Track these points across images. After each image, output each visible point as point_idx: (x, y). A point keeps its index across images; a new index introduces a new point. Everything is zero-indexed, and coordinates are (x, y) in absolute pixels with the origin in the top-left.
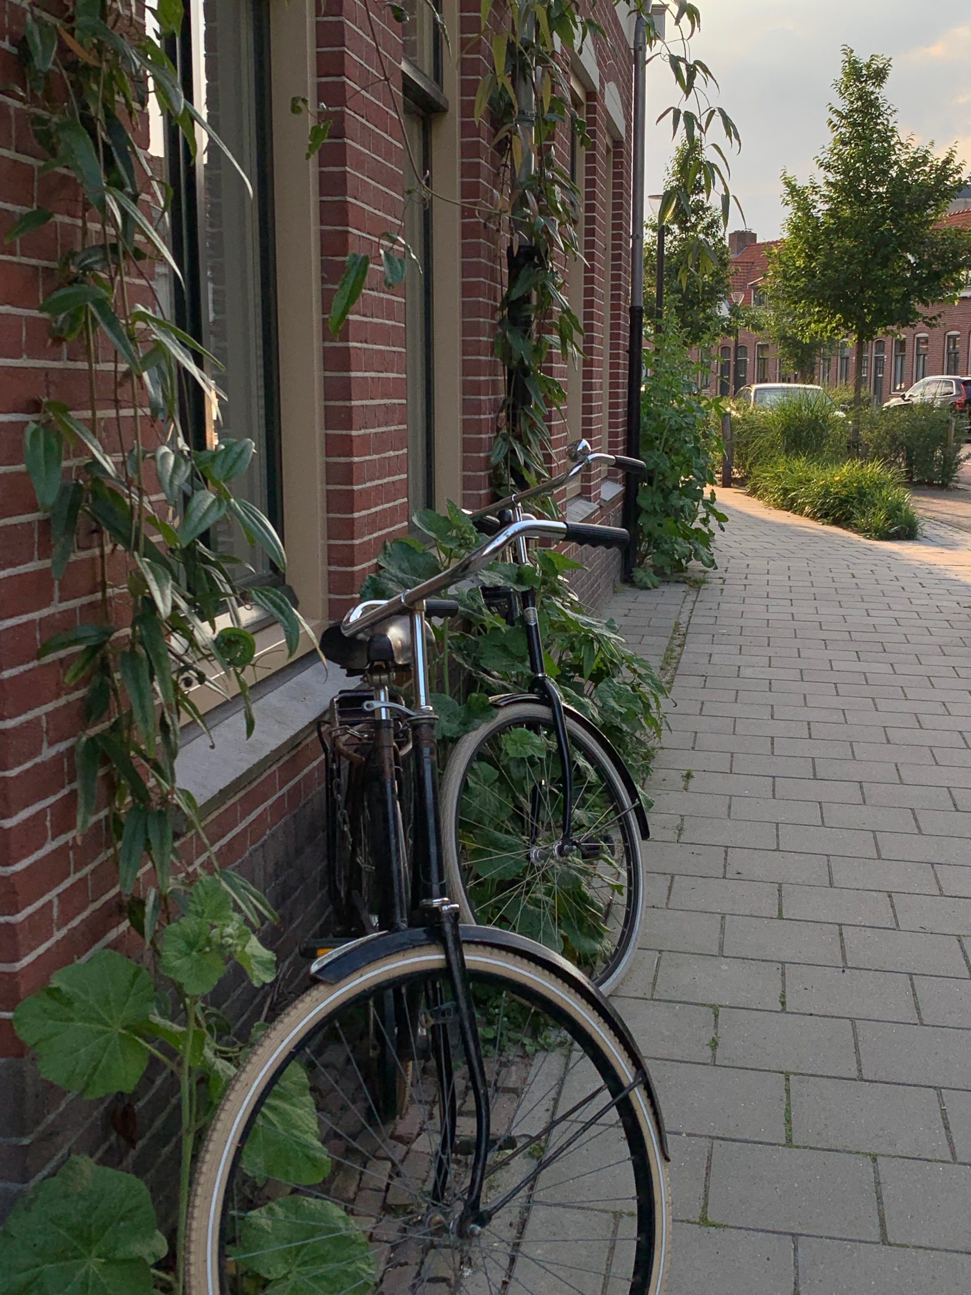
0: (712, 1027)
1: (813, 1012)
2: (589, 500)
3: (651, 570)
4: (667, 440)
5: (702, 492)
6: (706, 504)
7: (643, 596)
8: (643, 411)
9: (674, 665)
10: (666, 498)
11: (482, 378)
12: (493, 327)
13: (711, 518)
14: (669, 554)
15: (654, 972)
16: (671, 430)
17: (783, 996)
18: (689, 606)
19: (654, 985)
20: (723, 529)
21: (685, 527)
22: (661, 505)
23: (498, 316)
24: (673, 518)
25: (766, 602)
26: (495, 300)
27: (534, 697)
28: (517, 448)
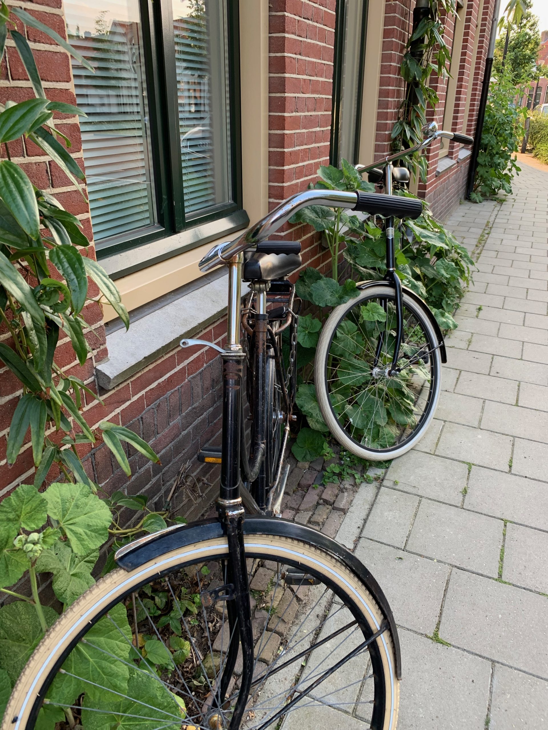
0: (465, 480)
1: (528, 476)
2: (452, 158)
3: (480, 194)
4: (496, 129)
5: (510, 156)
6: (512, 161)
7: (474, 206)
8: (486, 114)
9: (483, 244)
10: (492, 159)
11: (390, 88)
12: (401, 58)
13: (513, 169)
14: (490, 186)
15: (438, 435)
16: (499, 124)
17: (511, 461)
18: (495, 212)
19: (437, 444)
20: (518, 175)
21: (500, 173)
22: (489, 162)
23: (405, 52)
24: (494, 169)
25: (535, 212)
26: (404, 42)
27: (386, 282)
28: (407, 129)
